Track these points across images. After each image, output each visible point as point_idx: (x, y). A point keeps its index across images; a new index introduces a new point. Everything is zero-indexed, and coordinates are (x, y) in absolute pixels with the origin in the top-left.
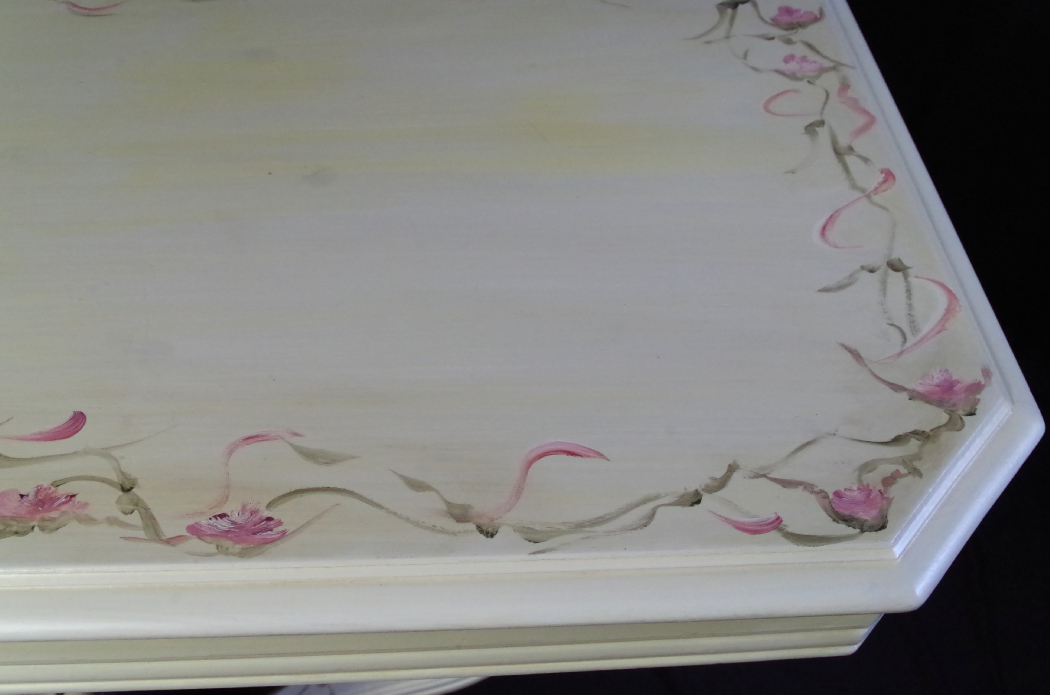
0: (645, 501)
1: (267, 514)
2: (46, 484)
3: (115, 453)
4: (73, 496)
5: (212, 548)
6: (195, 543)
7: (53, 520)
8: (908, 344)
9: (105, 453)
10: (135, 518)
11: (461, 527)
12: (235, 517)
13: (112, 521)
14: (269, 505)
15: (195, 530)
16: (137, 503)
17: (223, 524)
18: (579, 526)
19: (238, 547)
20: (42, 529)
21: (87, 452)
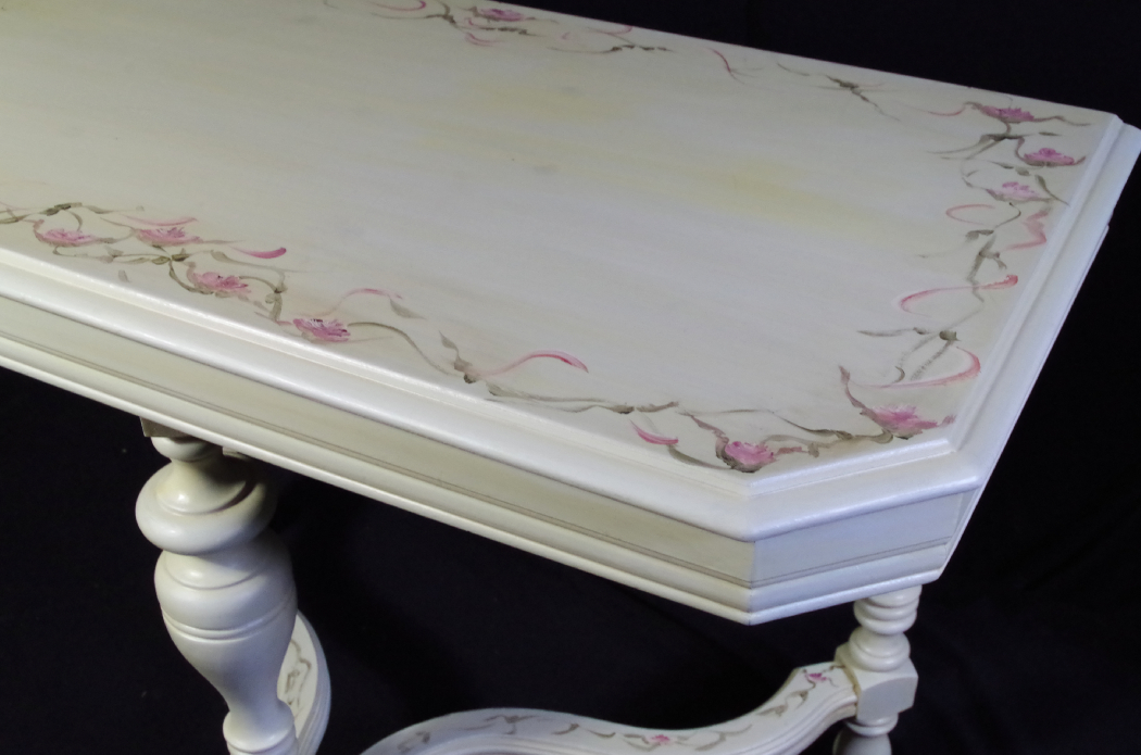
0: (589, 400)
1: (345, 328)
2: (236, 275)
3: (286, 274)
4: (246, 285)
5: (300, 333)
6: (293, 328)
7: (226, 292)
8: (900, 383)
9: (281, 272)
10: (270, 307)
11: (456, 372)
12: (326, 324)
13: (257, 304)
14: (350, 325)
15: (298, 323)
16: (277, 300)
17: (317, 325)
18: (531, 397)
19: (315, 337)
20: (217, 295)
21: (272, 268)
